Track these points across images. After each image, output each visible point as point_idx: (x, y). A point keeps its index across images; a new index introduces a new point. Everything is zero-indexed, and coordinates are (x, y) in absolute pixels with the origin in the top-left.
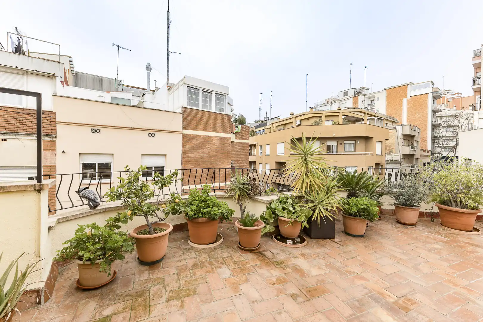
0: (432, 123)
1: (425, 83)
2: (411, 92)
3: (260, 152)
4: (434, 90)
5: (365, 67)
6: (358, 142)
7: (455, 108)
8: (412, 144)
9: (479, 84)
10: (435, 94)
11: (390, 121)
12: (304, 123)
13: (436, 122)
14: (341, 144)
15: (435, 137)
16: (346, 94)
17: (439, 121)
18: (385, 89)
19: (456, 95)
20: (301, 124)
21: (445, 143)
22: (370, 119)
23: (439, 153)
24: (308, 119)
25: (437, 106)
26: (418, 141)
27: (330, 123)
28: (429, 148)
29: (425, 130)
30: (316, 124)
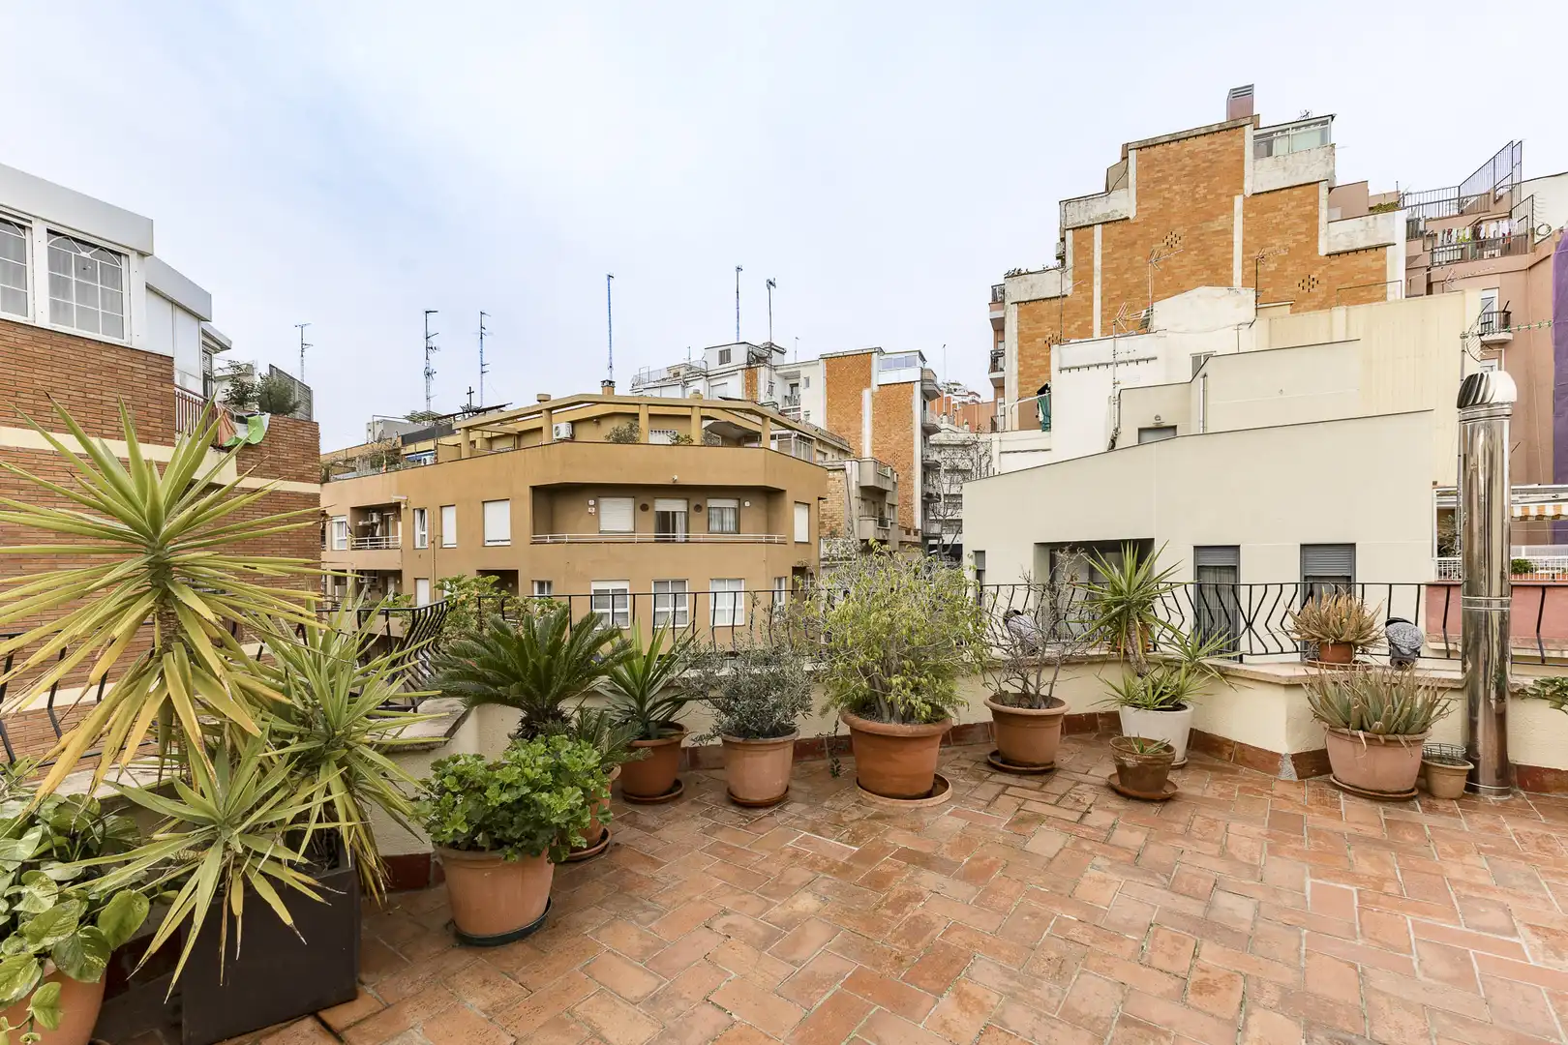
0: (922, 460)
1: (907, 355)
2: (881, 376)
3: (418, 532)
4: (926, 376)
5: (770, 283)
6: (747, 504)
7: (966, 426)
8: (882, 514)
9: (1002, 370)
10: (928, 387)
11: (834, 448)
12: (585, 433)
13: (930, 458)
14: (698, 508)
15: (929, 495)
16: (725, 356)
17: (935, 457)
18: (822, 357)
19: (970, 397)
20: (573, 437)
21: (949, 511)
22: (781, 436)
23: (938, 537)
24: (598, 423)
25: (934, 419)
26: (894, 506)
27: (665, 439)
28: (918, 526)
29: (910, 477)
30: (620, 439)
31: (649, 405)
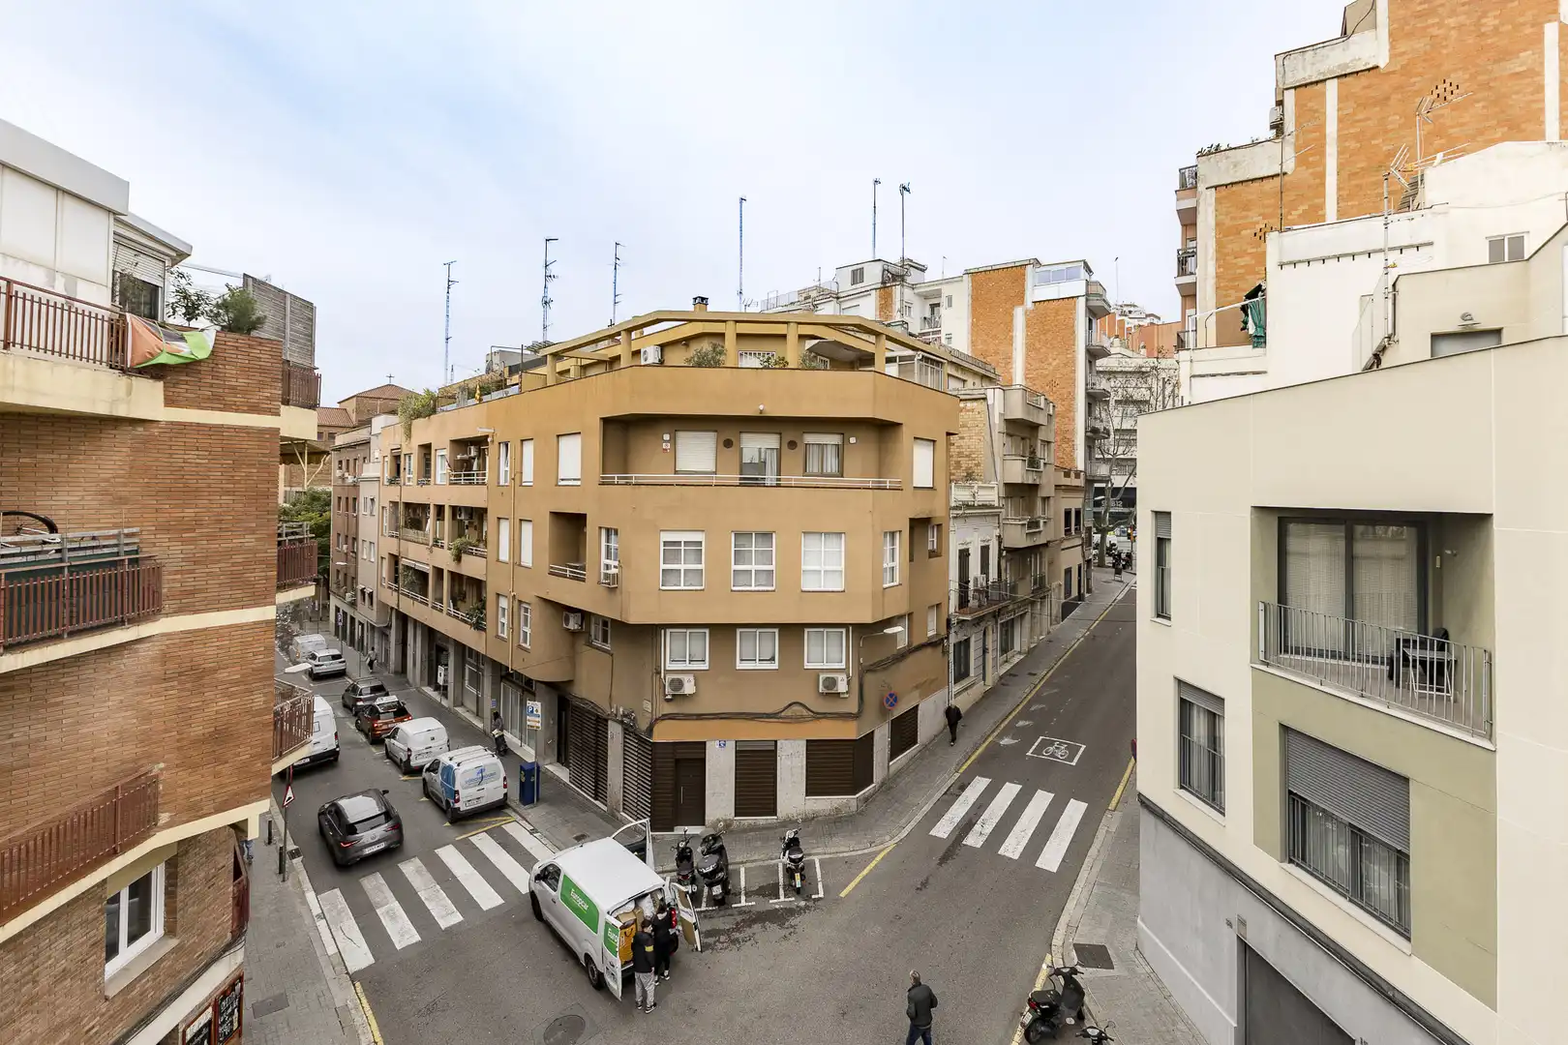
0: (1086, 389)
1: (1069, 265)
2: (1037, 291)
4: (1093, 289)
5: (904, 188)
6: (853, 439)
7: (1143, 351)
8: (1033, 452)
9: (1192, 273)
10: (1095, 303)
11: (976, 373)
12: (675, 358)
13: (1097, 387)
14: (792, 445)
15: (1095, 431)
17: (1103, 384)
18: (968, 273)
19: (1148, 320)
20: (662, 362)
21: (1121, 449)
23: (1107, 480)
24: (687, 345)
25: (1101, 339)
26: (1049, 442)
27: (756, 363)
28: (1081, 466)
29: (1070, 409)
30: (701, 363)
31: (737, 322)
